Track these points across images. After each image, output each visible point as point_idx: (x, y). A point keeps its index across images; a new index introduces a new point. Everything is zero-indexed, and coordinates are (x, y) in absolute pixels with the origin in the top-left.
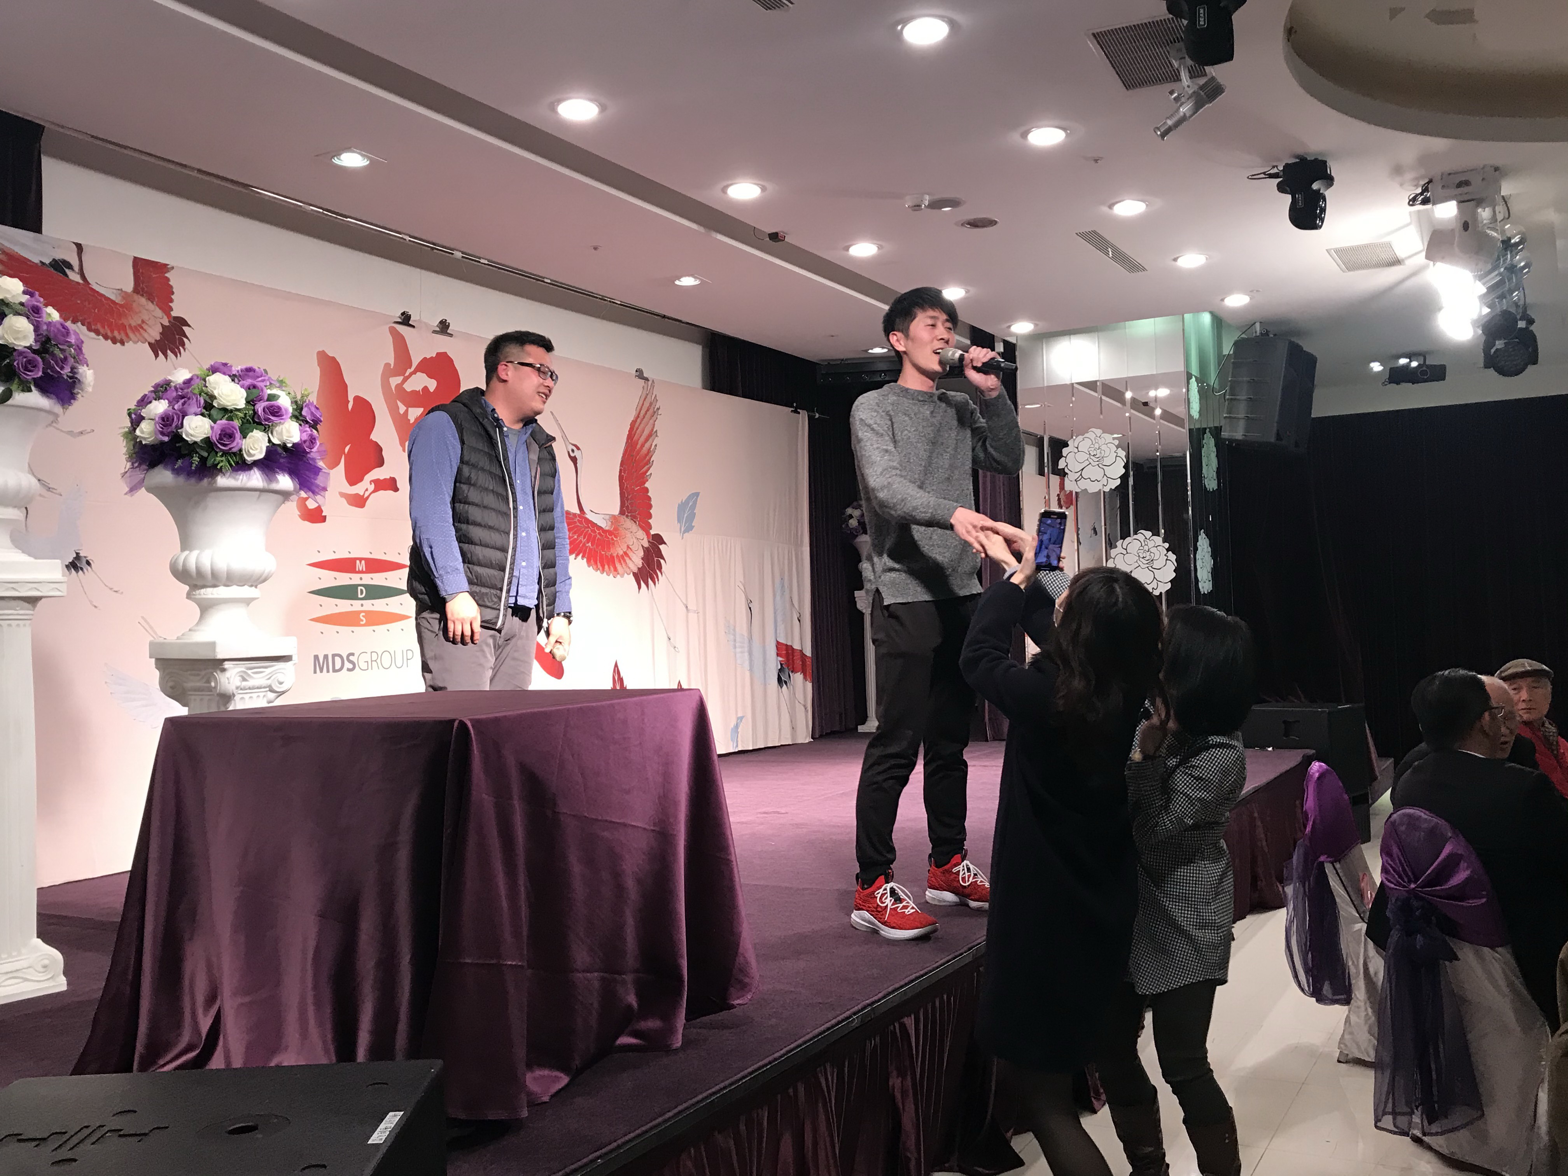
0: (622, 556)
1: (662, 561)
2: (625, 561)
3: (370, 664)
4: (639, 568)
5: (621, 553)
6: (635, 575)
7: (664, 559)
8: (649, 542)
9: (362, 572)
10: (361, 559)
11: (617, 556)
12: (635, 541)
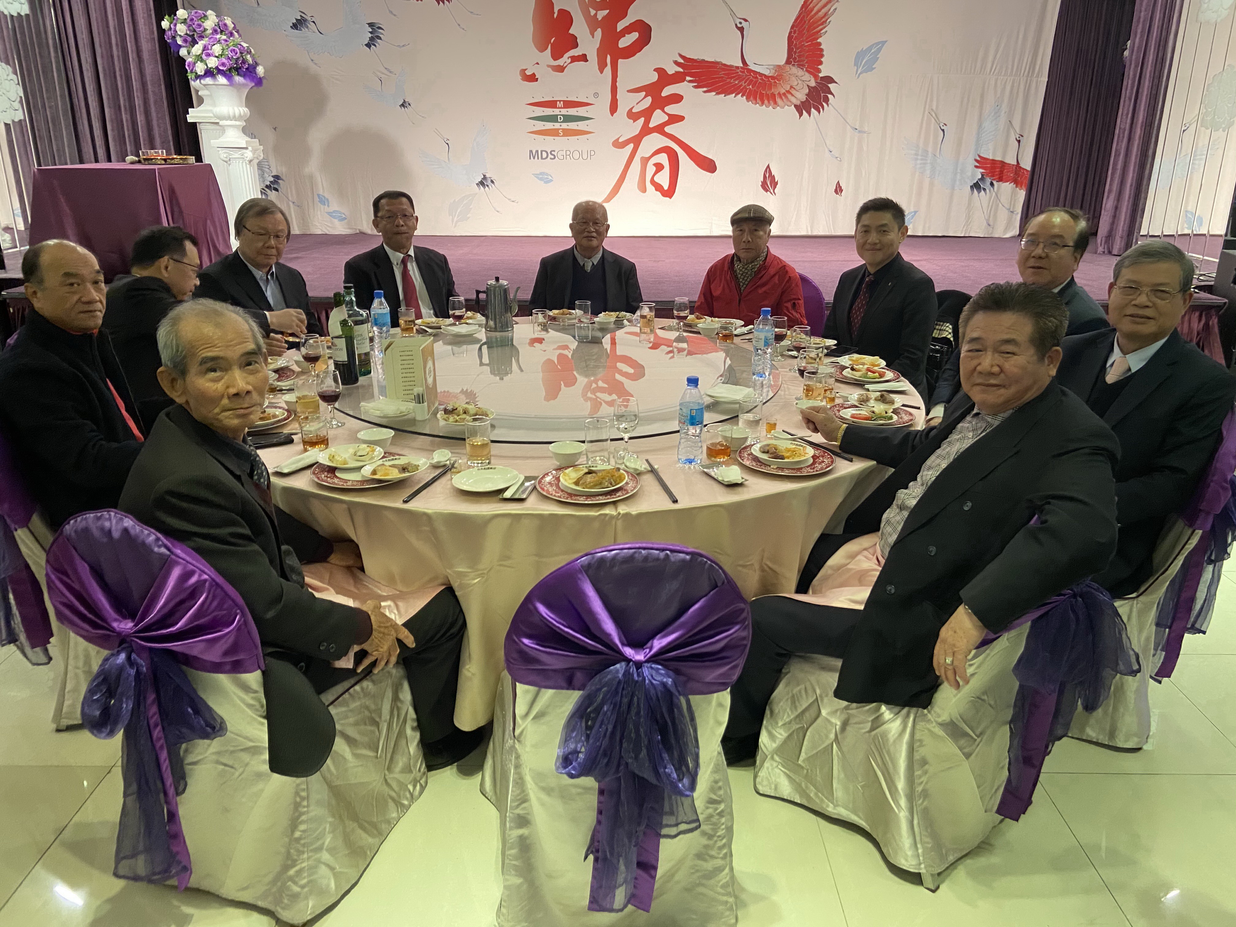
0: (784, 94)
1: (830, 96)
2: (786, 97)
3: (564, 157)
4: (802, 102)
5: (783, 91)
6: (796, 106)
7: (832, 94)
8: (816, 82)
9: (561, 108)
10: (560, 101)
11: (779, 94)
12: (800, 82)
